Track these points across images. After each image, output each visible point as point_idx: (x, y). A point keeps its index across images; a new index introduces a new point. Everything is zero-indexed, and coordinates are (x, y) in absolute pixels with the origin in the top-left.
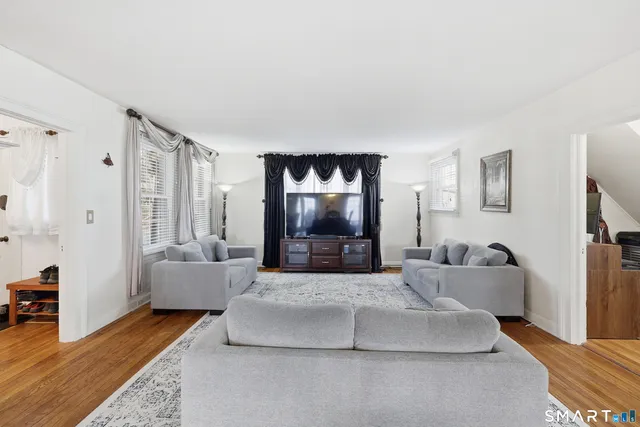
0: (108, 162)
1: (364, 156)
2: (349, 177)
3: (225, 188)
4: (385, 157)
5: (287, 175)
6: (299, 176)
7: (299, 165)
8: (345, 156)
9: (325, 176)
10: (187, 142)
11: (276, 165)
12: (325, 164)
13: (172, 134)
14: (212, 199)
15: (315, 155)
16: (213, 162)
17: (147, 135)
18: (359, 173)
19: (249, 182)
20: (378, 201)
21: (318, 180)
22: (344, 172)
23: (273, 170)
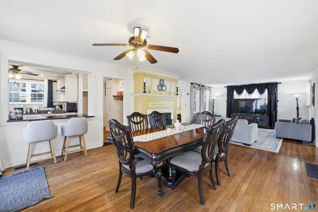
0: (188, 94)
1: (269, 83)
2: (261, 92)
3: (214, 98)
4: (280, 83)
5: (235, 92)
6: (240, 93)
7: (240, 89)
8: (260, 84)
9: (250, 92)
10: (203, 86)
11: (231, 89)
12: (250, 88)
13: (199, 85)
14: (210, 101)
15: (246, 85)
16: (210, 90)
17: (194, 87)
18: (266, 91)
19: (222, 95)
20: (276, 101)
21: (247, 94)
22: (259, 90)
23: (230, 91)
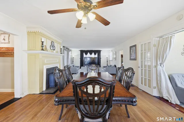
1: (98, 50)
2: (95, 54)
3: (73, 56)
4: (102, 51)
5: (84, 54)
6: (86, 54)
7: (86, 52)
9: (91, 54)
10: (69, 49)
12: (91, 52)
13: (67, 49)
14: (71, 58)
15: (89, 50)
16: (71, 52)
17: (65, 49)
18: (97, 54)
19: (77, 55)
20: (100, 58)
21: (90, 55)
22: (94, 53)
23: (82, 53)
